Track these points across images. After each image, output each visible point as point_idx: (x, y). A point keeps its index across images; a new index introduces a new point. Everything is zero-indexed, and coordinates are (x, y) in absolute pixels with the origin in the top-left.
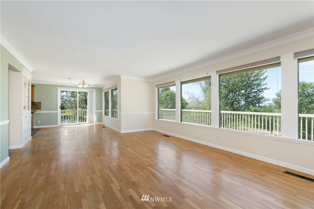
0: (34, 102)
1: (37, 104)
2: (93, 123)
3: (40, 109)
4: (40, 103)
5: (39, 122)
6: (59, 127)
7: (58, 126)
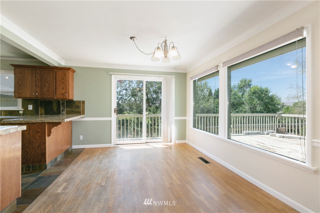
0: (74, 101)
1: (78, 104)
2: (171, 142)
3: (84, 114)
4: (83, 102)
5: (81, 137)
6: (113, 147)
7: (112, 145)
